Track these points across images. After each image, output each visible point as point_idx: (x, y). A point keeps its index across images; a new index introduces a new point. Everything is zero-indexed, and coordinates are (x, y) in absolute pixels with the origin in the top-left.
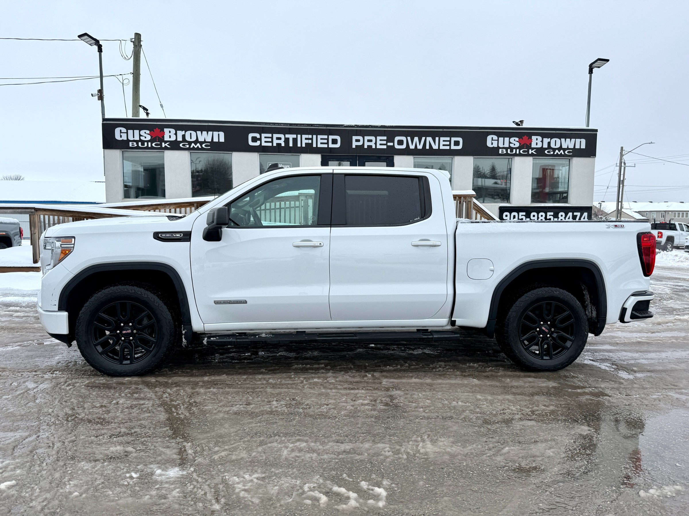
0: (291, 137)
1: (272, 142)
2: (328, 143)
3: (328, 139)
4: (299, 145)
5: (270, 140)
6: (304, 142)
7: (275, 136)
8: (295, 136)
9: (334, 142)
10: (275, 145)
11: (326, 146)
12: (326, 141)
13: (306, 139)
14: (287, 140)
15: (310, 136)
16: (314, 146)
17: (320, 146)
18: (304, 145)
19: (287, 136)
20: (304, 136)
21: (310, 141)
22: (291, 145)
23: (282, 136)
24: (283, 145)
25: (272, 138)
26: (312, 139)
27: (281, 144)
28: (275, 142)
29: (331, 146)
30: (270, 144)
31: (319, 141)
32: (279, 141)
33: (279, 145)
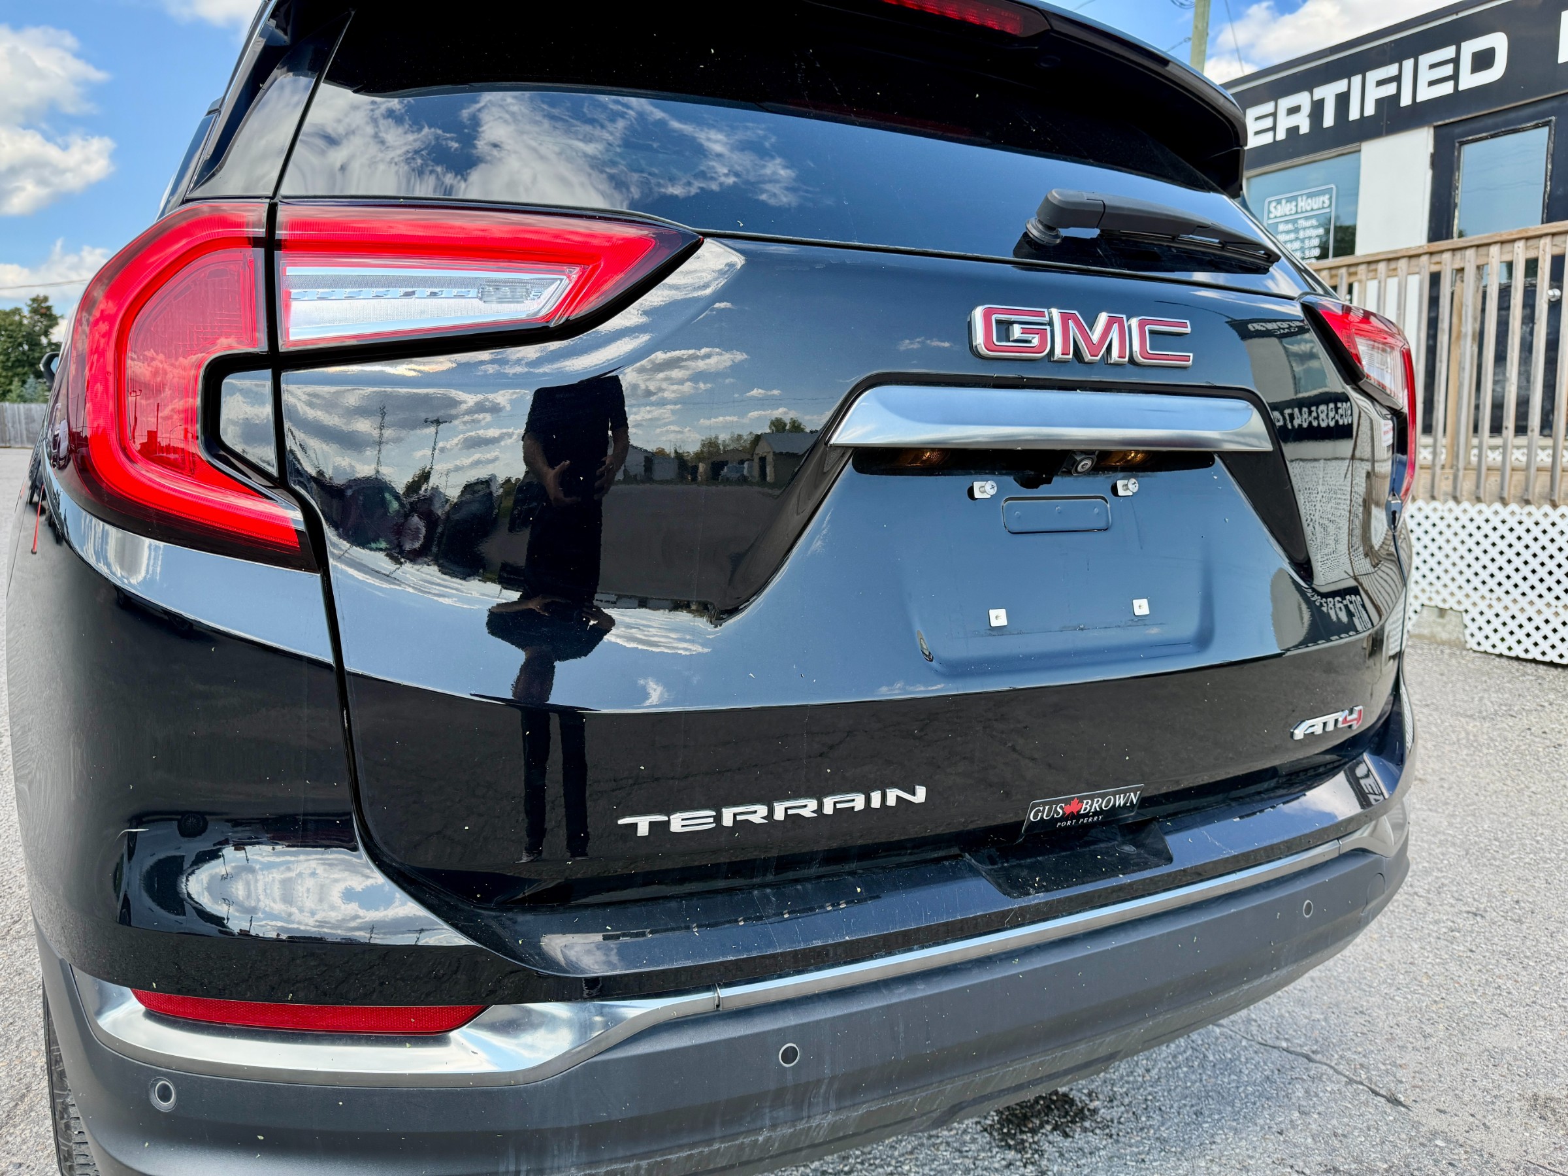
0: (1328, 92)
1: (1273, 128)
2: (1455, 77)
3: (1456, 61)
4: (1354, 115)
5: (1268, 123)
6: (1375, 93)
7: (1286, 103)
8: (1340, 86)
9: (1483, 60)
10: (1281, 135)
11: (1447, 88)
12: (1448, 70)
13: (1380, 83)
14: (1318, 107)
15: (1392, 70)
16: (1406, 100)
17: (1425, 94)
18: (1370, 110)
19: (1319, 93)
20: (1374, 76)
21: (1391, 89)
22: (1329, 120)
23: (1303, 99)
24: (1305, 129)
25: (1274, 115)
26: (1398, 79)
27: (1297, 128)
28: (1285, 123)
29: (1469, 80)
30: (1267, 138)
31: (1425, 75)
32: (1293, 121)
33: (1293, 131)
